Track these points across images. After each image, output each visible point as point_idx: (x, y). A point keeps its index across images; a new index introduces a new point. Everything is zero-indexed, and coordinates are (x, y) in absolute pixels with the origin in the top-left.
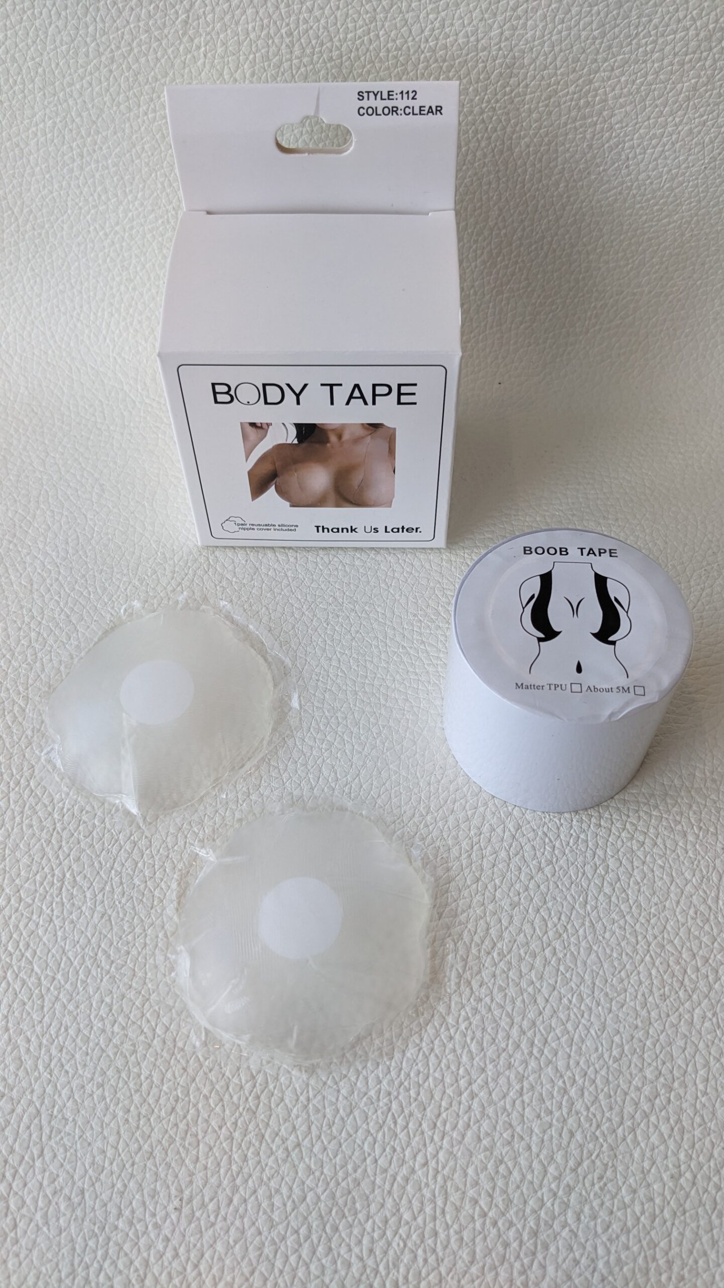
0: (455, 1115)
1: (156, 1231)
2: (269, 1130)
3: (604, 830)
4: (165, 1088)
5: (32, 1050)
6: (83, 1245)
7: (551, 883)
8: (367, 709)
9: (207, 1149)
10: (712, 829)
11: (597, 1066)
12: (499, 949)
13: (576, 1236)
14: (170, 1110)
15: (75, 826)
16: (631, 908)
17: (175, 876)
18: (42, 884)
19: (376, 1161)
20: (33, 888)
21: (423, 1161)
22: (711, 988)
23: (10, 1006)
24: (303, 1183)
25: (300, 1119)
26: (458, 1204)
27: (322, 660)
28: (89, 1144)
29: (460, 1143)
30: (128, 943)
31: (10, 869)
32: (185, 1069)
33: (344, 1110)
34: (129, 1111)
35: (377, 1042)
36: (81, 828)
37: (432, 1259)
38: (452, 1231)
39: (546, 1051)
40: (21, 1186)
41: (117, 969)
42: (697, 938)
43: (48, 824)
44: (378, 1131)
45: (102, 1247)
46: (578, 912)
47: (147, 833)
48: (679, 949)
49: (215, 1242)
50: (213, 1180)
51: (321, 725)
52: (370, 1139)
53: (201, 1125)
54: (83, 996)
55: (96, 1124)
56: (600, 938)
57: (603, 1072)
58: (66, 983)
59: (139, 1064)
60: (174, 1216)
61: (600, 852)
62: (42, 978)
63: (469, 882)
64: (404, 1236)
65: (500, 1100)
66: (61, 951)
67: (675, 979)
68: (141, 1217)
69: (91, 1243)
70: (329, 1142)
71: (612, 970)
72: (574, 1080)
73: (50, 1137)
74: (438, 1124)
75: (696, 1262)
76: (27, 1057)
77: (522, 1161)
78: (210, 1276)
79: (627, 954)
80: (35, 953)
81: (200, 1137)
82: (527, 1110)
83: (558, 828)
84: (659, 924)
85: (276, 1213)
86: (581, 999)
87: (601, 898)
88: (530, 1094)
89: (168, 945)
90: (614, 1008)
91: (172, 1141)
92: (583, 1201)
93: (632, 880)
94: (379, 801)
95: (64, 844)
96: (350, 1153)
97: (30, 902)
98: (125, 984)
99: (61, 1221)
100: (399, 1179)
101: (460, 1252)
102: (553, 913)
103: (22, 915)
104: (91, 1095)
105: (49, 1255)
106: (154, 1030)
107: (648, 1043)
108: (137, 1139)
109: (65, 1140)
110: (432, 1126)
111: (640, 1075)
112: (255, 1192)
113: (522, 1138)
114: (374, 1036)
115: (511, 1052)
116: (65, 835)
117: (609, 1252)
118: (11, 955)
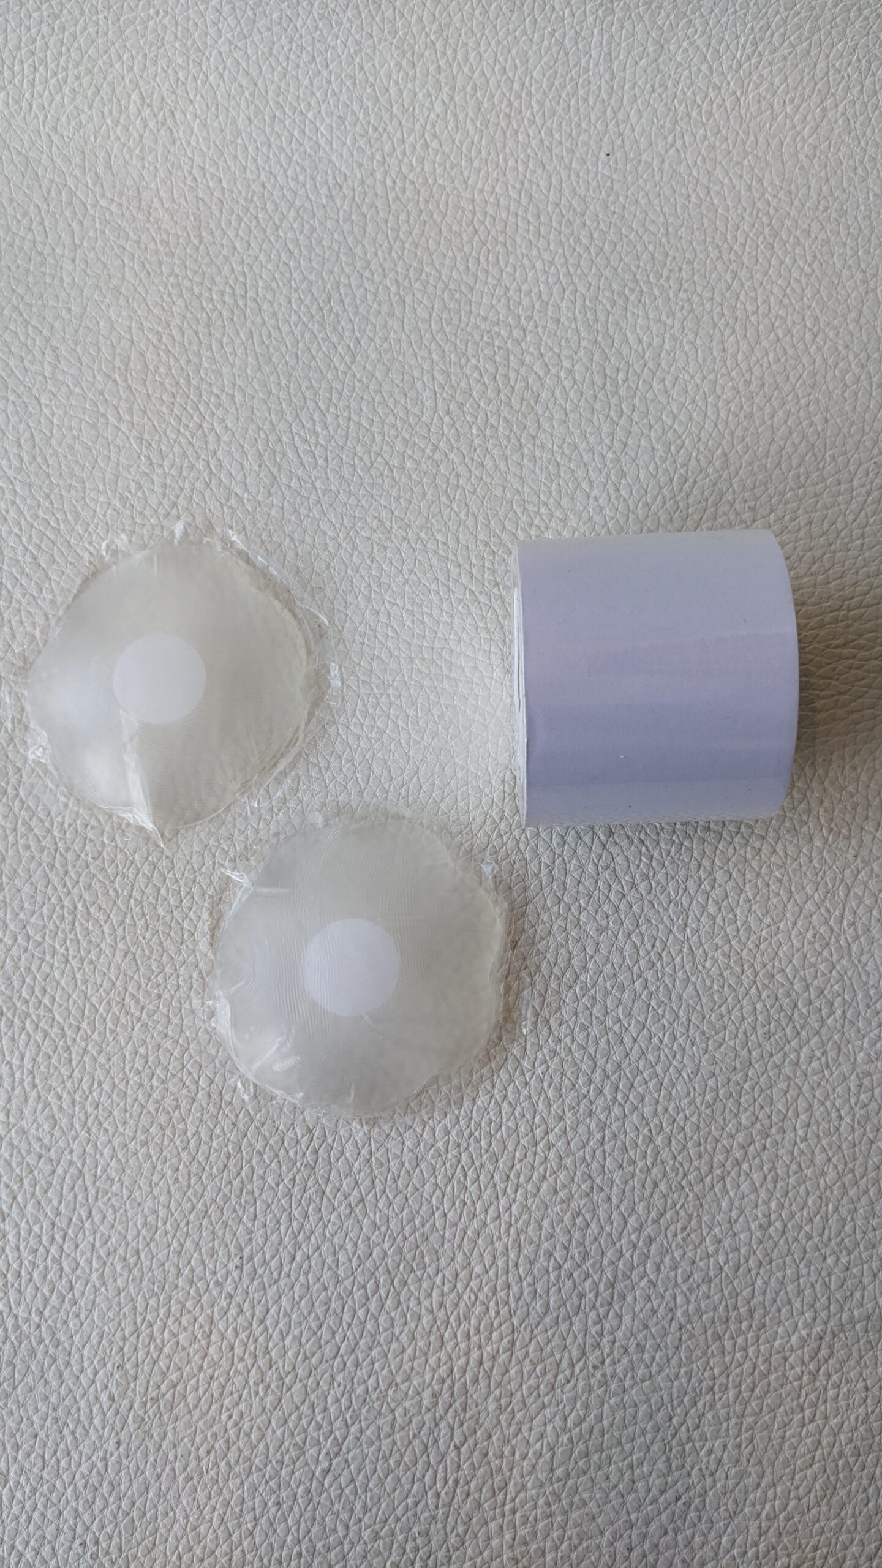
0: (530, 1167)
1: (219, 1289)
2: (329, 1186)
3: (713, 835)
4: (214, 1144)
5: (65, 1107)
6: (144, 1304)
7: (646, 902)
8: (427, 682)
9: (265, 1207)
10: (844, 831)
11: (687, 1112)
12: (582, 982)
13: (655, 1286)
14: (222, 1167)
15: (81, 845)
16: (738, 931)
17: (206, 905)
18: (50, 918)
19: (445, 1215)
20: (41, 923)
21: (495, 1215)
22: (823, 1021)
23: (34, 1060)
24: (369, 1239)
25: (362, 1174)
26: (532, 1257)
27: (367, 613)
28: (139, 1204)
29: (535, 1195)
30: (159, 985)
31: (11, 900)
32: (234, 1125)
33: (410, 1163)
34: (178, 1169)
35: (444, 1089)
36: (87, 848)
37: (504, 1311)
38: (525, 1283)
39: (631, 1097)
40: (73, 1248)
41: (149, 1016)
42: (814, 965)
43: (47, 843)
44: (446, 1185)
45: (164, 1306)
46: (675, 936)
47: (167, 852)
48: (791, 978)
49: (280, 1298)
50: (274, 1237)
51: (369, 707)
52: (438, 1192)
53: (257, 1183)
54: (114, 1047)
55: (145, 1184)
56: (700, 967)
57: (694, 1119)
58: (94, 1032)
59: (184, 1120)
60: (235, 1274)
61: (706, 863)
62: (66, 1028)
63: (549, 904)
64: (475, 1289)
65: (579, 1150)
66: (83, 997)
67: (783, 1014)
68: (202, 1275)
69: (152, 1302)
70: (395, 1197)
71: (711, 1005)
72: (662, 1127)
73: (97, 1198)
74: (512, 1176)
75: (779, 1311)
76: (61, 1115)
77: (602, 1214)
78: (277, 1330)
79: (730, 986)
80: (54, 999)
81: (256, 1194)
82: (608, 1160)
83: (658, 834)
84: (770, 950)
85: (342, 1269)
86: (674, 1038)
87: (704, 919)
88: (612, 1143)
89: (204, 985)
90: (710, 1048)
91: (227, 1199)
92: (665, 1251)
93: (742, 896)
94: (443, 806)
95: (70, 868)
96: (417, 1207)
97: (40, 940)
98: (160, 1033)
99: (119, 1281)
100: (469, 1232)
101: (534, 1304)
102: (646, 939)
103: (33, 955)
104: (136, 1154)
105: (111, 1315)
106: (197, 1083)
107: (746, 1086)
108: (189, 1198)
109: (113, 1200)
110: (505, 1178)
111: (734, 1121)
112: (319, 1248)
113: (602, 1190)
114: (441, 1083)
115: (592, 1099)
116: (70, 856)
117: (688, 1302)
118: (27, 1002)
